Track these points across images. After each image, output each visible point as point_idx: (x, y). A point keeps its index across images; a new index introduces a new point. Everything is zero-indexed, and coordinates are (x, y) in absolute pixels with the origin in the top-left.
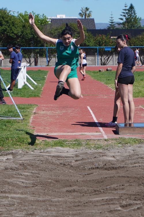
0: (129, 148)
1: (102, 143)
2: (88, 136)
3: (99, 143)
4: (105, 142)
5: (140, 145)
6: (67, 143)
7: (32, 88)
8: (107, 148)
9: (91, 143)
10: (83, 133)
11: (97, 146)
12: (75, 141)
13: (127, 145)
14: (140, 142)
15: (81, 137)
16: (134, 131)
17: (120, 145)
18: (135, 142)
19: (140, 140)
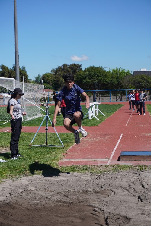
0: (120, 173)
1: (103, 169)
2: (97, 162)
3: (100, 169)
4: (105, 168)
5: (130, 170)
6: (77, 168)
7: (98, 119)
8: (104, 173)
9: (94, 168)
10: (96, 159)
11: (98, 171)
12: (83, 167)
13: (120, 170)
14: (130, 168)
15: (91, 163)
16: (131, 158)
17: (114, 171)
18: (126, 168)
19: (131, 166)
